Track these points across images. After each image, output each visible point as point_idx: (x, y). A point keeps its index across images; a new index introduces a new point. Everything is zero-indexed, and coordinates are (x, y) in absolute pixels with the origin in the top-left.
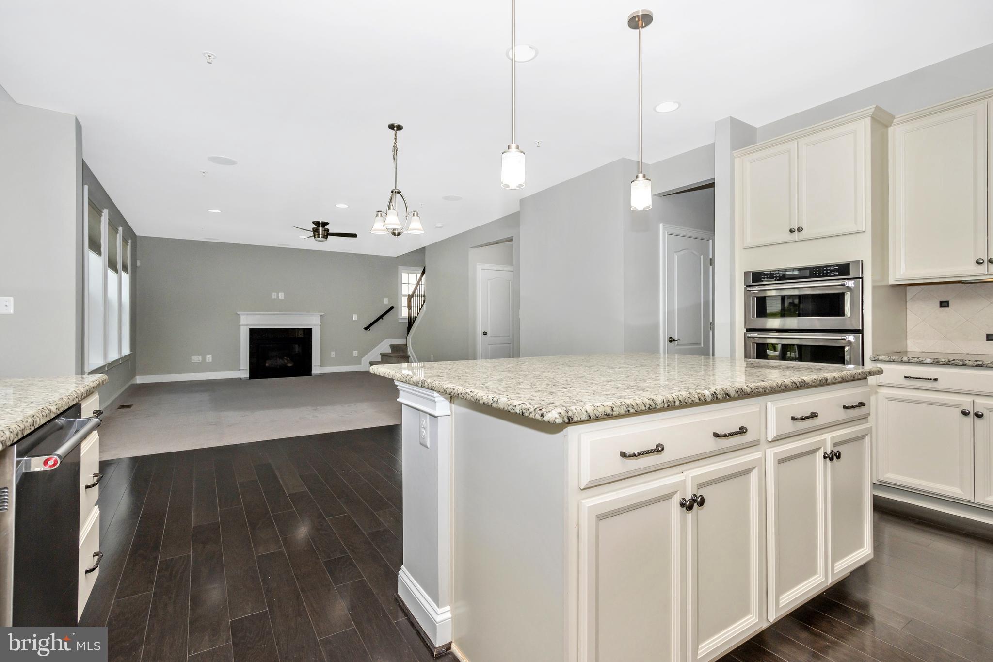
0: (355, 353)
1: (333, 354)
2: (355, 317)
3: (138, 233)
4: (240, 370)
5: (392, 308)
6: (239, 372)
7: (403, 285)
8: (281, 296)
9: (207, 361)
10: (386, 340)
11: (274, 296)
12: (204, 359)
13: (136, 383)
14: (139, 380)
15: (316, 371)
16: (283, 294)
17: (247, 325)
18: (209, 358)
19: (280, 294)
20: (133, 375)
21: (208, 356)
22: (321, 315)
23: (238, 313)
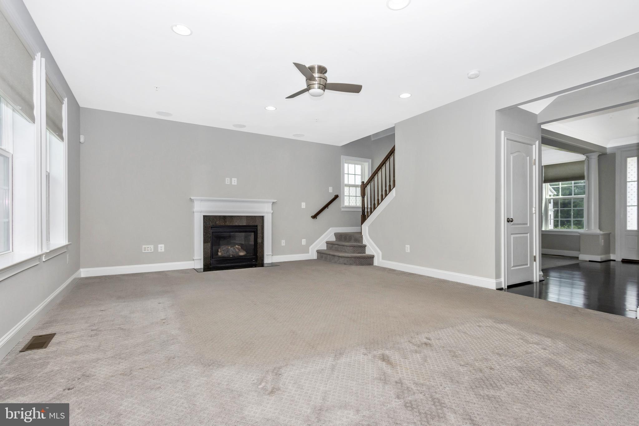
0: (304, 242)
1: (283, 243)
2: (303, 205)
3: (81, 104)
4: (193, 260)
5: (336, 197)
6: (193, 262)
7: (345, 174)
8: (234, 181)
9: (159, 251)
10: (331, 229)
11: (227, 181)
12: (156, 248)
13: (80, 277)
14: (84, 273)
15: (268, 260)
16: (236, 179)
17: (201, 212)
18: (161, 248)
19: (233, 179)
20: (77, 267)
21: (160, 246)
22: (273, 203)
23: (192, 198)
